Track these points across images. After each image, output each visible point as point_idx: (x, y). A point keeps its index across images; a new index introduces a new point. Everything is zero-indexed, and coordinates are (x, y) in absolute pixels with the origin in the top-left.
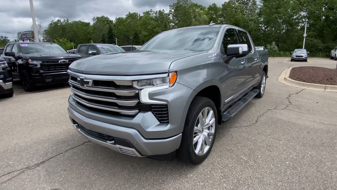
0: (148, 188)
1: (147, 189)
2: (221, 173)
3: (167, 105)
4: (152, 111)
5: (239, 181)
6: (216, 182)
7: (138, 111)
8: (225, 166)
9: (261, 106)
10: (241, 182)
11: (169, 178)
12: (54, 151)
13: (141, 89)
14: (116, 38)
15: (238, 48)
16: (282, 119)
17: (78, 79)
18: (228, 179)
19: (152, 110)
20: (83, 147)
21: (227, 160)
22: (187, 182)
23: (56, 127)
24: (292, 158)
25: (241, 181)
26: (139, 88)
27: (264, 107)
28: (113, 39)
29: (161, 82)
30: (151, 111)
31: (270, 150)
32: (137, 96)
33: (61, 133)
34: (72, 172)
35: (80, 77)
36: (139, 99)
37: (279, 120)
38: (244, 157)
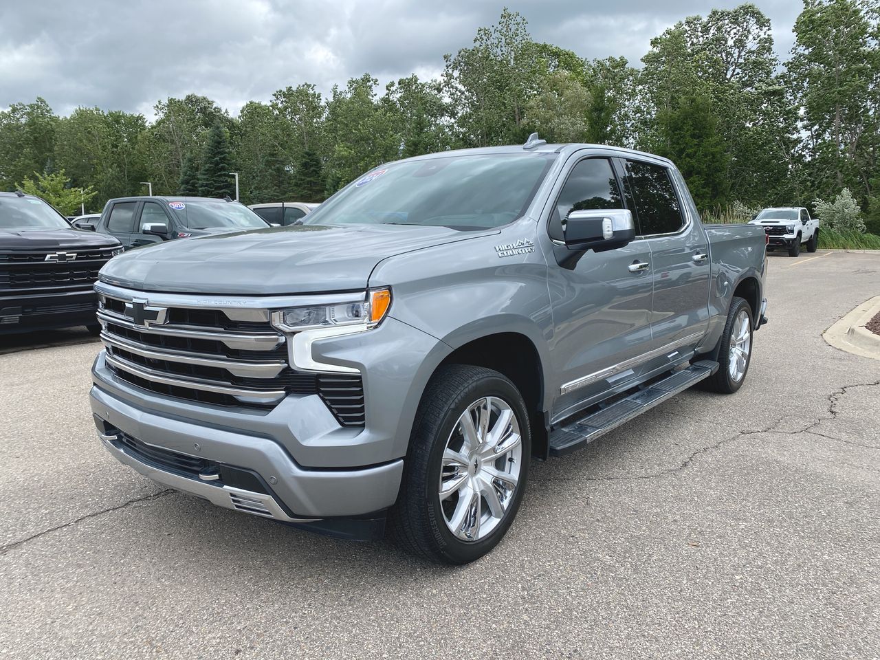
0: (306, 612)
1: (305, 614)
2: (524, 589)
3: (360, 377)
4: (321, 394)
5: (571, 611)
6: (501, 609)
7: (284, 392)
8: (539, 576)
9: (720, 419)
10: (575, 613)
11: (368, 595)
12: (44, 518)
13: (294, 333)
14: (236, 174)
15: (598, 222)
16: (777, 462)
17: (127, 305)
18: (538, 604)
19: (322, 389)
20: (128, 511)
21: (549, 561)
22: (417, 604)
23: (43, 458)
24: (761, 567)
25: (576, 611)
26: (287, 330)
27: (732, 423)
28: (225, 175)
29: (346, 315)
30: (317, 392)
31: (695, 544)
32: (282, 352)
33: (59, 476)
34: (99, 570)
35: (134, 300)
36: (287, 362)
37: (767, 463)
38: (607, 557)
